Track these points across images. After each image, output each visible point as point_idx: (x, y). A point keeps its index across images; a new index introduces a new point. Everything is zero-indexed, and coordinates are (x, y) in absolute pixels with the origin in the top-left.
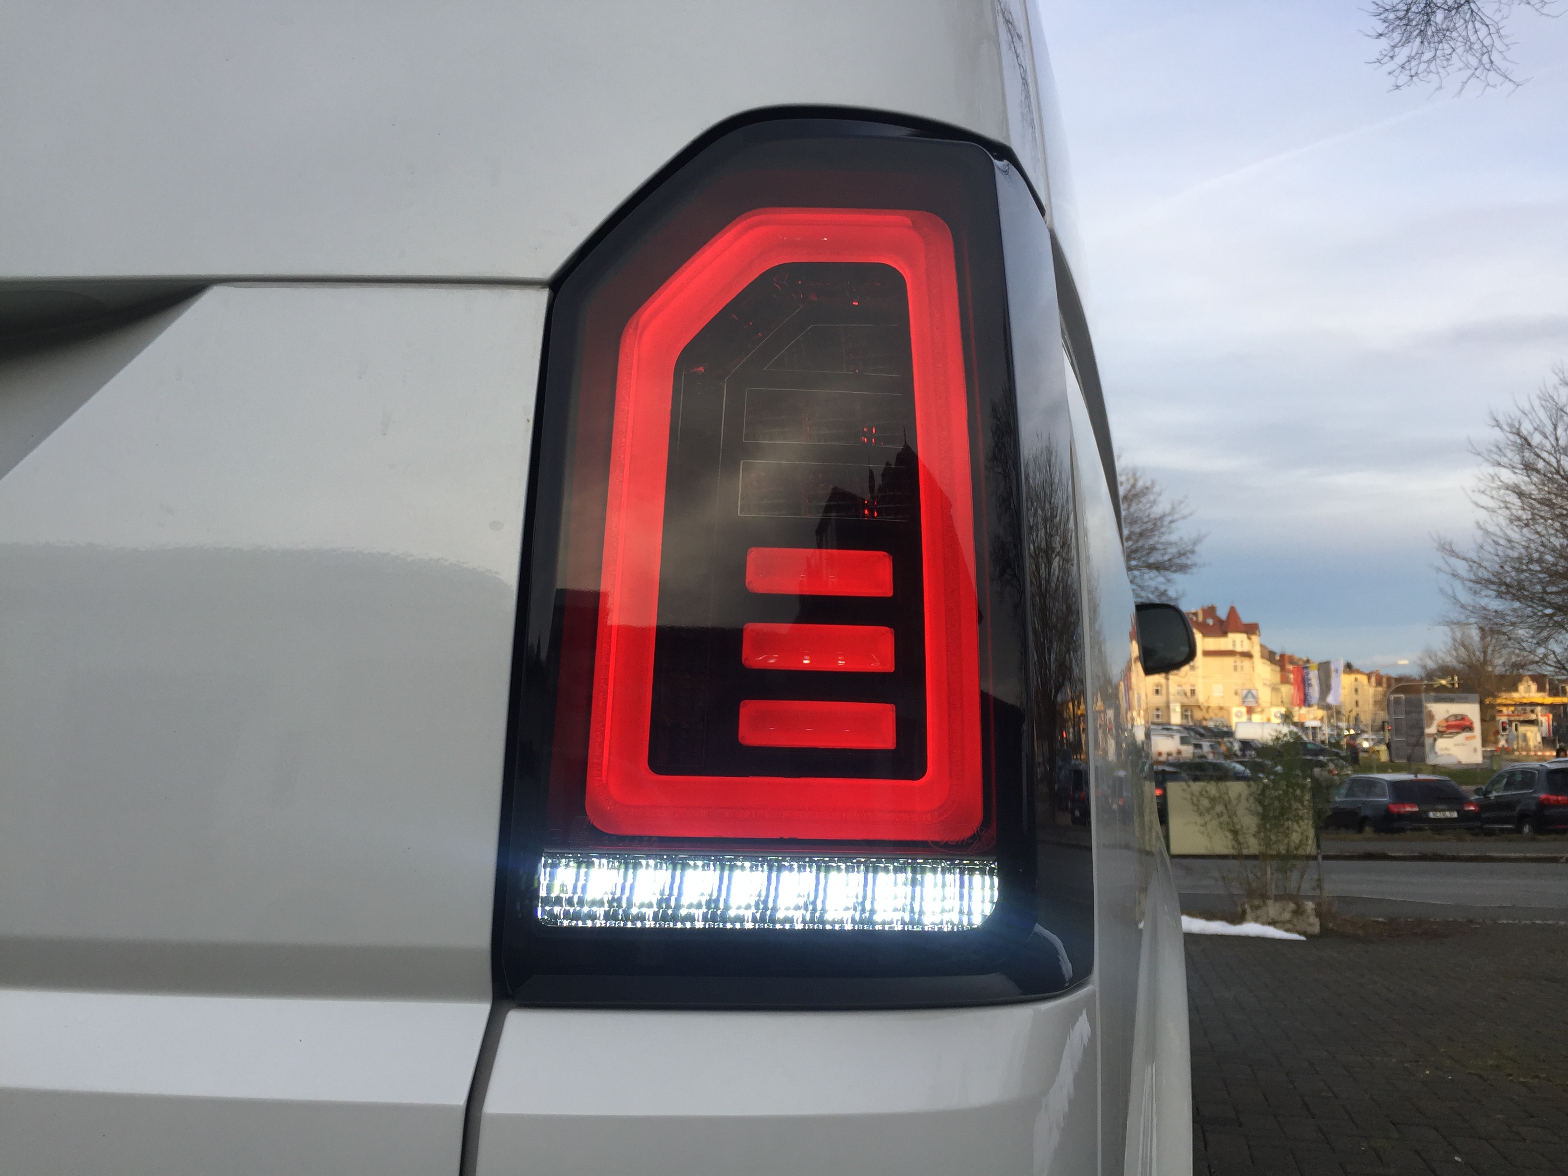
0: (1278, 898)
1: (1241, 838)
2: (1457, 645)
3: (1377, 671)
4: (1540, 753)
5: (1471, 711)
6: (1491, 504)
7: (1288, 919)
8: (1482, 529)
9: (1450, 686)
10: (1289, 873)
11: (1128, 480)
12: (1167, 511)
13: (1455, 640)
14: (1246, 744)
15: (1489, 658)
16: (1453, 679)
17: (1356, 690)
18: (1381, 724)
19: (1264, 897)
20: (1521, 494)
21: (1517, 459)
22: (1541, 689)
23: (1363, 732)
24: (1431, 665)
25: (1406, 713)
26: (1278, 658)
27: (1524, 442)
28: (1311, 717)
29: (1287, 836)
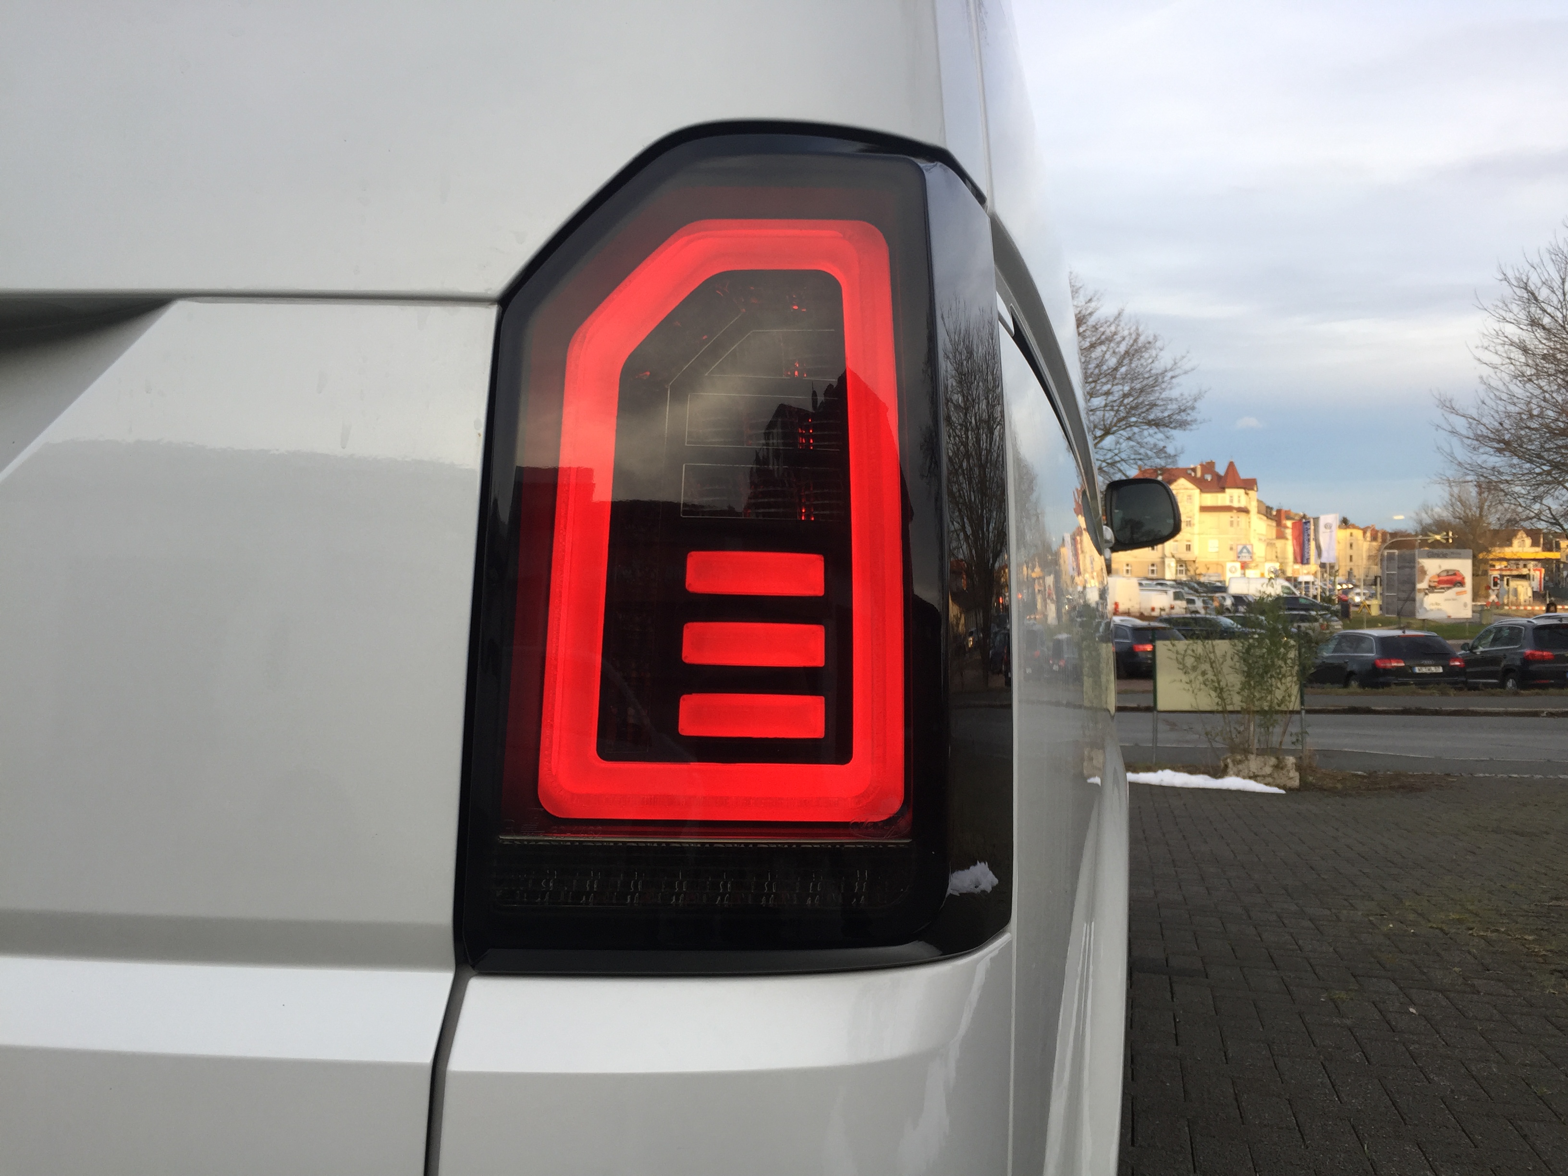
0: (1261, 752)
1: (1225, 695)
2: (1454, 500)
3: (1373, 526)
4: (1529, 608)
5: (1464, 566)
6: (1496, 360)
7: (1269, 773)
8: (1485, 383)
9: (1444, 541)
10: (1271, 729)
11: (1130, 334)
12: (1169, 366)
13: (1452, 495)
14: (1239, 600)
15: (1484, 513)
16: (1448, 535)
17: (1351, 545)
18: (1374, 578)
19: (1246, 752)
20: (1525, 350)
21: (1522, 315)
22: (1535, 544)
23: (1355, 586)
24: (1427, 520)
25: (1398, 568)
26: (1274, 513)
27: (1531, 297)
28: (1306, 574)
29: (1270, 692)
